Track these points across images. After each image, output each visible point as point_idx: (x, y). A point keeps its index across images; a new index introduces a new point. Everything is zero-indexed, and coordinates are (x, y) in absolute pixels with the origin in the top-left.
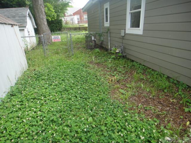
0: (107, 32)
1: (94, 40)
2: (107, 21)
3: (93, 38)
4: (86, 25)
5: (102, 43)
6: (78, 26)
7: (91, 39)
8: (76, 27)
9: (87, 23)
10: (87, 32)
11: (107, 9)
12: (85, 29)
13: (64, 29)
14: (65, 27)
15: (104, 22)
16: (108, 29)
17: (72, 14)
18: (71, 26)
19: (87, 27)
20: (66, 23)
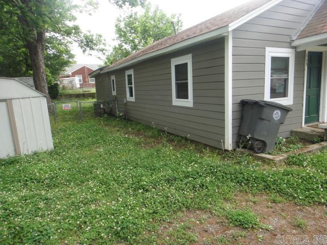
0: (115, 101)
1: (103, 108)
2: (114, 90)
3: (102, 106)
4: (94, 90)
5: (111, 111)
6: (81, 91)
7: (100, 106)
8: (79, 93)
9: (95, 87)
10: (95, 100)
11: (113, 80)
12: (92, 96)
13: (61, 96)
14: (63, 93)
15: (111, 91)
16: (116, 97)
17: (70, 74)
18: (71, 92)
19: (94, 93)
20: (64, 88)
